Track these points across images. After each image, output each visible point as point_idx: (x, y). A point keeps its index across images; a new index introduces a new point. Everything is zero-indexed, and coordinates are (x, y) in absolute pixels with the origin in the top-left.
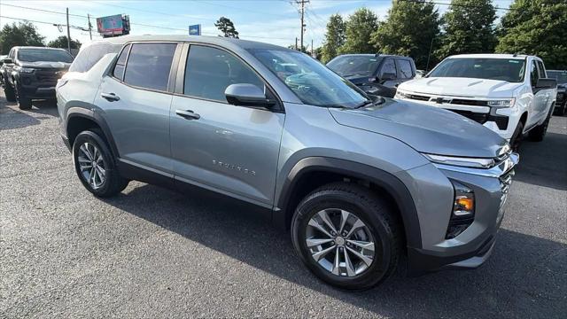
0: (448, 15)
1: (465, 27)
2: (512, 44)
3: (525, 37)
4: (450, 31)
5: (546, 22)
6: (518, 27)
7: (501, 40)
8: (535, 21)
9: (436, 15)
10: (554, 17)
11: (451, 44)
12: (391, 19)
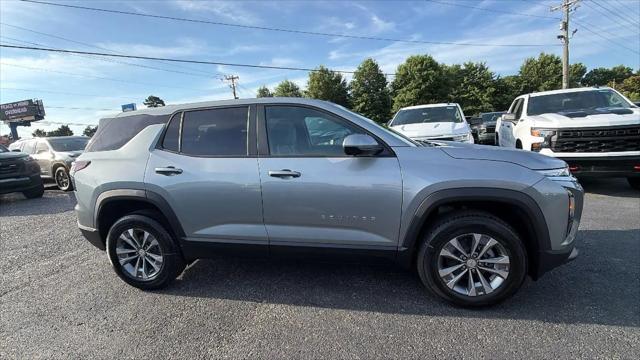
0: (353, 83)
1: (367, 91)
2: (403, 101)
3: (410, 96)
4: (358, 95)
5: (421, 84)
6: (405, 89)
7: (396, 99)
8: (412, 84)
9: (344, 84)
10: (424, 81)
11: (361, 105)
12: (311, 88)
